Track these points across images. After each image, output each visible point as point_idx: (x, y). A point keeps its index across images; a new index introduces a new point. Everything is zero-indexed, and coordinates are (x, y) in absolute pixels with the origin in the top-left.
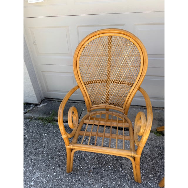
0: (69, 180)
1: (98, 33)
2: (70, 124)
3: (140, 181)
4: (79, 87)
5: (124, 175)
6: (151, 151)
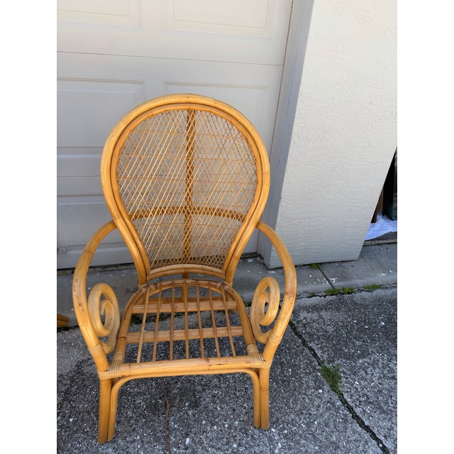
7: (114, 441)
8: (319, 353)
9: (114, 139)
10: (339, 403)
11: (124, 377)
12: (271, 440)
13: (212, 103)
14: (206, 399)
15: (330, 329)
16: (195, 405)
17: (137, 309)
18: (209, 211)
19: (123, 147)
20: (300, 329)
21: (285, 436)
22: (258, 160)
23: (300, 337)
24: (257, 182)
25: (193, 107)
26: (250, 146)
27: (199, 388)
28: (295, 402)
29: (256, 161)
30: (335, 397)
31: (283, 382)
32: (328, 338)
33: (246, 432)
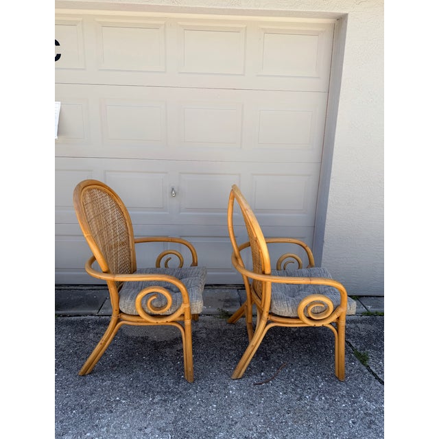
5: (165, 363)
8: (354, 345)
10: (366, 371)
12: (316, 381)
14: (274, 357)
15: (364, 334)
16: (267, 359)
21: (326, 381)
30: (363, 368)
32: (361, 338)
33: (300, 375)
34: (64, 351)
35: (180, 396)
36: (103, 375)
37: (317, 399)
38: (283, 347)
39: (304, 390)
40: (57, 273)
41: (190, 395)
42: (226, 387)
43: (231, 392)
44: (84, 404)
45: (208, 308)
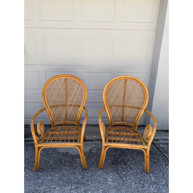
0: (36, 175)
1: (58, 76)
2: (38, 131)
3: (86, 168)
4: (45, 109)
5: (77, 166)
6: (97, 151)
7: (102, 169)
8: (167, 157)
9: (107, 86)
11: (109, 146)
12: (150, 177)
13: (132, 78)
14: (129, 163)
16: (126, 164)
17: (109, 132)
18: (129, 107)
19: (109, 89)
20: (160, 149)
21: (155, 177)
22: (145, 92)
23: (160, 151)
24: (145, 98)
25: (127, 78)
26: (142, 88)
27: (126, 160)
28: (158, 168)
29: (144, 92)
31: (154, 163)
33: (142, 173)
34: (29, 160)
35: (85, 185)
36: (47, 174)
37: (151, 187)
38: (133, 158)
39: (144, 182)
40: (26, 120)
41: (89, 185)
42: (107, 180)
43: (109, 183)
44: (38, 189)
45: (96, 137)
